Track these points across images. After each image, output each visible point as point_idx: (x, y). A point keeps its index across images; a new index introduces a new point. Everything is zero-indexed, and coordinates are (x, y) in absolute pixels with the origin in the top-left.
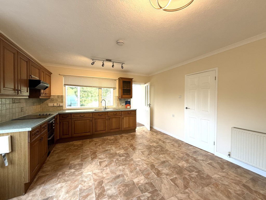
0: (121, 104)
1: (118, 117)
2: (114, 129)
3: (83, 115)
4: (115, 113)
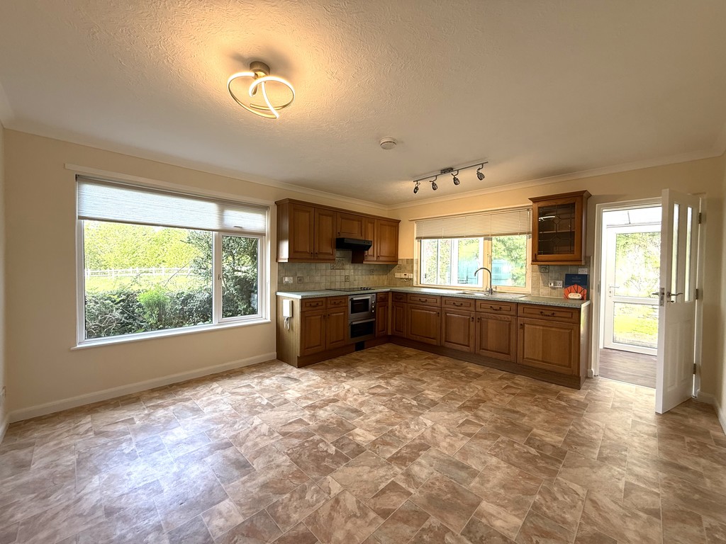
0: (546, 284)
1: (506, 319)
2: (492, 351)
3: (423, 299)
4: (495, 307)
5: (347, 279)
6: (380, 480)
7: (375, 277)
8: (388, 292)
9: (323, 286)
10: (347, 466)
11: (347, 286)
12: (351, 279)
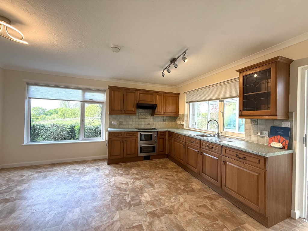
5: (148, 123)
6: (136, 221)
7: (167, 123)
8: (166, 131)
9: (134, 126)
10: (128, 209)
11: (149, 127)
12: (151, 123)
